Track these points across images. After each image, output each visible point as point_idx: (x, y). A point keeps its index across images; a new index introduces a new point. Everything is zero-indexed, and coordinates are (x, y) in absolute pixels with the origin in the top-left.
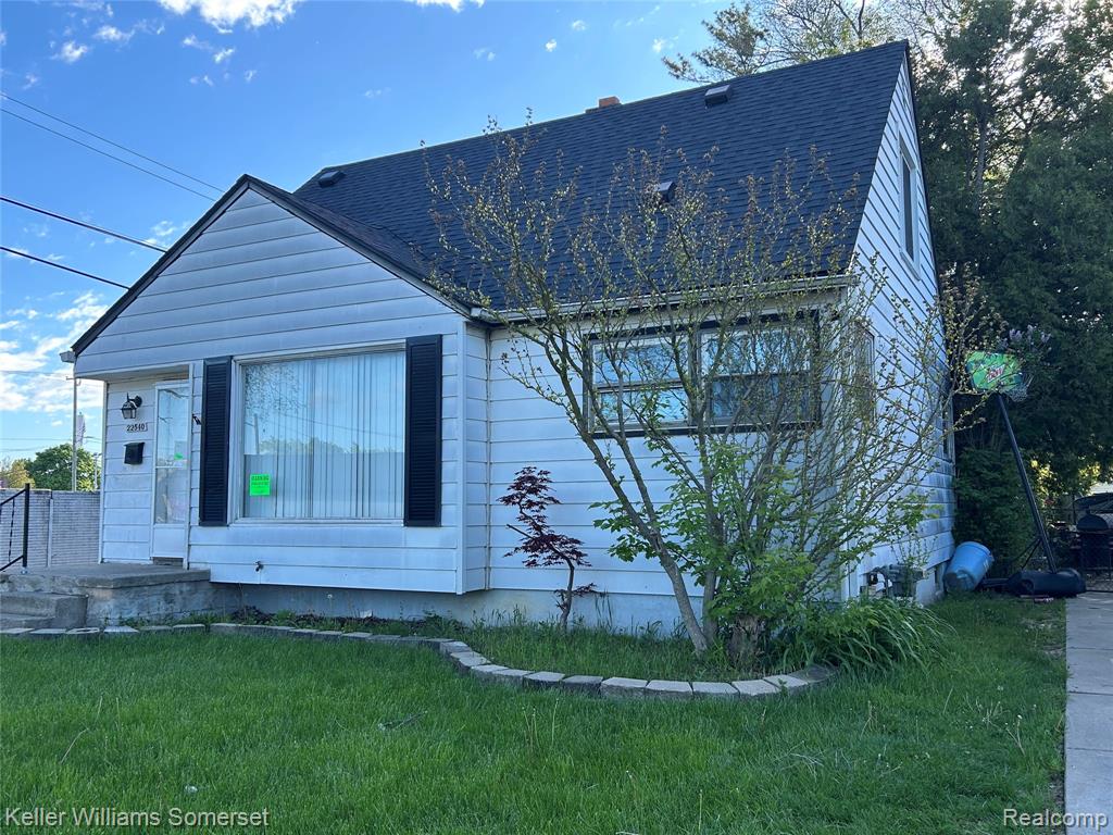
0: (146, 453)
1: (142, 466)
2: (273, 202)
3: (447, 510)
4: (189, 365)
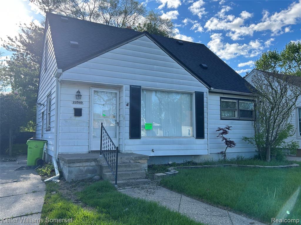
0: (83, 112)
1: (81, 117)
2: (155, 43)
3: (206, 135)
4: (123, 86)
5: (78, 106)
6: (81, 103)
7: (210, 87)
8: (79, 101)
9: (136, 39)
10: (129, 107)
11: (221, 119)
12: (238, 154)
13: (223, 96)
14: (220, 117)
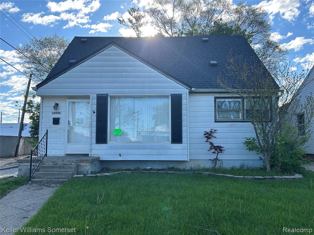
0: (61, 121)
1: (58, 125)
2: (123, 51)
3: (184, 140)
4: (90, 95)
5: (56, 116)
6: (59, 113)
7: (191, 88)
8: (57, 111)
9: (104, 51)
10: (95, 114)
11: (216, 122)
12: (243, 161)
13: (218, 95)
14: (214, 119)
